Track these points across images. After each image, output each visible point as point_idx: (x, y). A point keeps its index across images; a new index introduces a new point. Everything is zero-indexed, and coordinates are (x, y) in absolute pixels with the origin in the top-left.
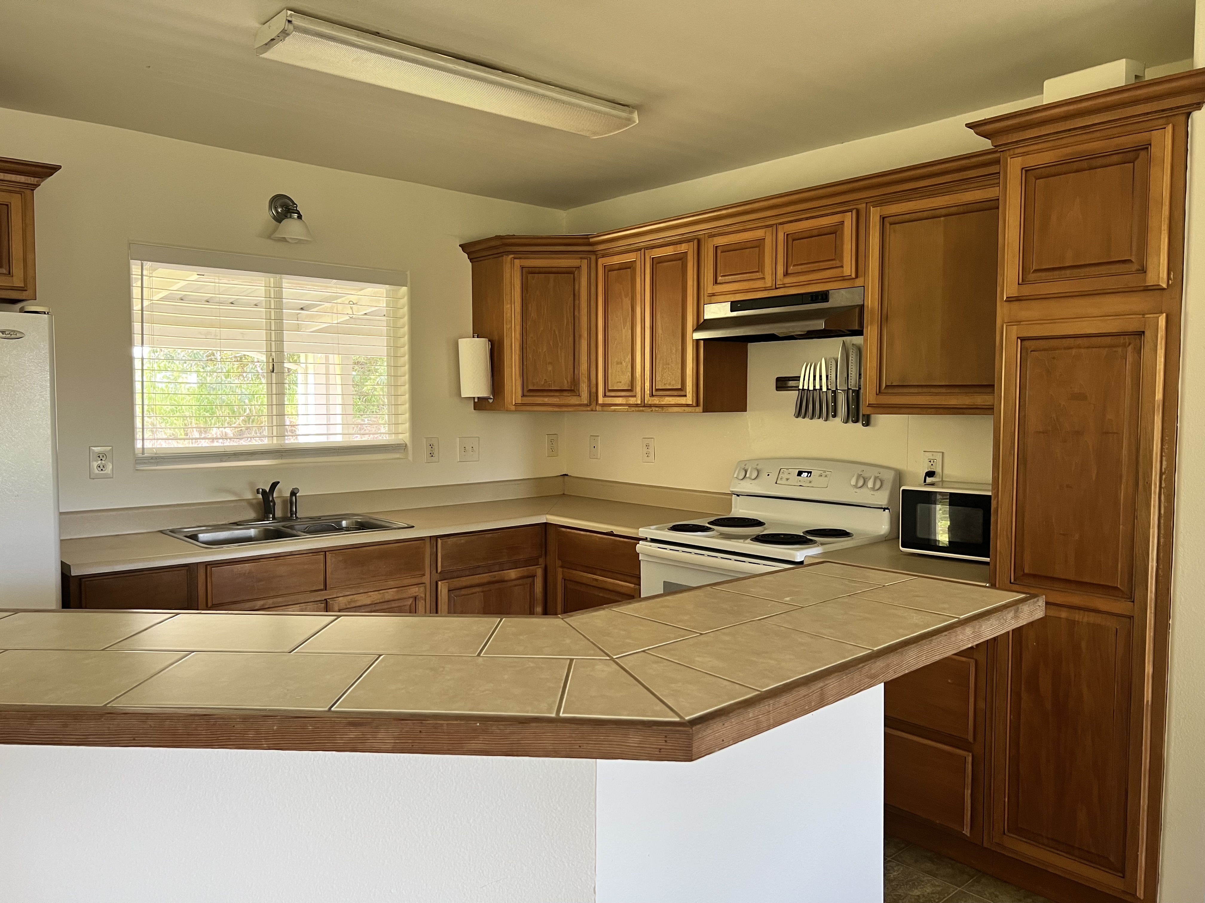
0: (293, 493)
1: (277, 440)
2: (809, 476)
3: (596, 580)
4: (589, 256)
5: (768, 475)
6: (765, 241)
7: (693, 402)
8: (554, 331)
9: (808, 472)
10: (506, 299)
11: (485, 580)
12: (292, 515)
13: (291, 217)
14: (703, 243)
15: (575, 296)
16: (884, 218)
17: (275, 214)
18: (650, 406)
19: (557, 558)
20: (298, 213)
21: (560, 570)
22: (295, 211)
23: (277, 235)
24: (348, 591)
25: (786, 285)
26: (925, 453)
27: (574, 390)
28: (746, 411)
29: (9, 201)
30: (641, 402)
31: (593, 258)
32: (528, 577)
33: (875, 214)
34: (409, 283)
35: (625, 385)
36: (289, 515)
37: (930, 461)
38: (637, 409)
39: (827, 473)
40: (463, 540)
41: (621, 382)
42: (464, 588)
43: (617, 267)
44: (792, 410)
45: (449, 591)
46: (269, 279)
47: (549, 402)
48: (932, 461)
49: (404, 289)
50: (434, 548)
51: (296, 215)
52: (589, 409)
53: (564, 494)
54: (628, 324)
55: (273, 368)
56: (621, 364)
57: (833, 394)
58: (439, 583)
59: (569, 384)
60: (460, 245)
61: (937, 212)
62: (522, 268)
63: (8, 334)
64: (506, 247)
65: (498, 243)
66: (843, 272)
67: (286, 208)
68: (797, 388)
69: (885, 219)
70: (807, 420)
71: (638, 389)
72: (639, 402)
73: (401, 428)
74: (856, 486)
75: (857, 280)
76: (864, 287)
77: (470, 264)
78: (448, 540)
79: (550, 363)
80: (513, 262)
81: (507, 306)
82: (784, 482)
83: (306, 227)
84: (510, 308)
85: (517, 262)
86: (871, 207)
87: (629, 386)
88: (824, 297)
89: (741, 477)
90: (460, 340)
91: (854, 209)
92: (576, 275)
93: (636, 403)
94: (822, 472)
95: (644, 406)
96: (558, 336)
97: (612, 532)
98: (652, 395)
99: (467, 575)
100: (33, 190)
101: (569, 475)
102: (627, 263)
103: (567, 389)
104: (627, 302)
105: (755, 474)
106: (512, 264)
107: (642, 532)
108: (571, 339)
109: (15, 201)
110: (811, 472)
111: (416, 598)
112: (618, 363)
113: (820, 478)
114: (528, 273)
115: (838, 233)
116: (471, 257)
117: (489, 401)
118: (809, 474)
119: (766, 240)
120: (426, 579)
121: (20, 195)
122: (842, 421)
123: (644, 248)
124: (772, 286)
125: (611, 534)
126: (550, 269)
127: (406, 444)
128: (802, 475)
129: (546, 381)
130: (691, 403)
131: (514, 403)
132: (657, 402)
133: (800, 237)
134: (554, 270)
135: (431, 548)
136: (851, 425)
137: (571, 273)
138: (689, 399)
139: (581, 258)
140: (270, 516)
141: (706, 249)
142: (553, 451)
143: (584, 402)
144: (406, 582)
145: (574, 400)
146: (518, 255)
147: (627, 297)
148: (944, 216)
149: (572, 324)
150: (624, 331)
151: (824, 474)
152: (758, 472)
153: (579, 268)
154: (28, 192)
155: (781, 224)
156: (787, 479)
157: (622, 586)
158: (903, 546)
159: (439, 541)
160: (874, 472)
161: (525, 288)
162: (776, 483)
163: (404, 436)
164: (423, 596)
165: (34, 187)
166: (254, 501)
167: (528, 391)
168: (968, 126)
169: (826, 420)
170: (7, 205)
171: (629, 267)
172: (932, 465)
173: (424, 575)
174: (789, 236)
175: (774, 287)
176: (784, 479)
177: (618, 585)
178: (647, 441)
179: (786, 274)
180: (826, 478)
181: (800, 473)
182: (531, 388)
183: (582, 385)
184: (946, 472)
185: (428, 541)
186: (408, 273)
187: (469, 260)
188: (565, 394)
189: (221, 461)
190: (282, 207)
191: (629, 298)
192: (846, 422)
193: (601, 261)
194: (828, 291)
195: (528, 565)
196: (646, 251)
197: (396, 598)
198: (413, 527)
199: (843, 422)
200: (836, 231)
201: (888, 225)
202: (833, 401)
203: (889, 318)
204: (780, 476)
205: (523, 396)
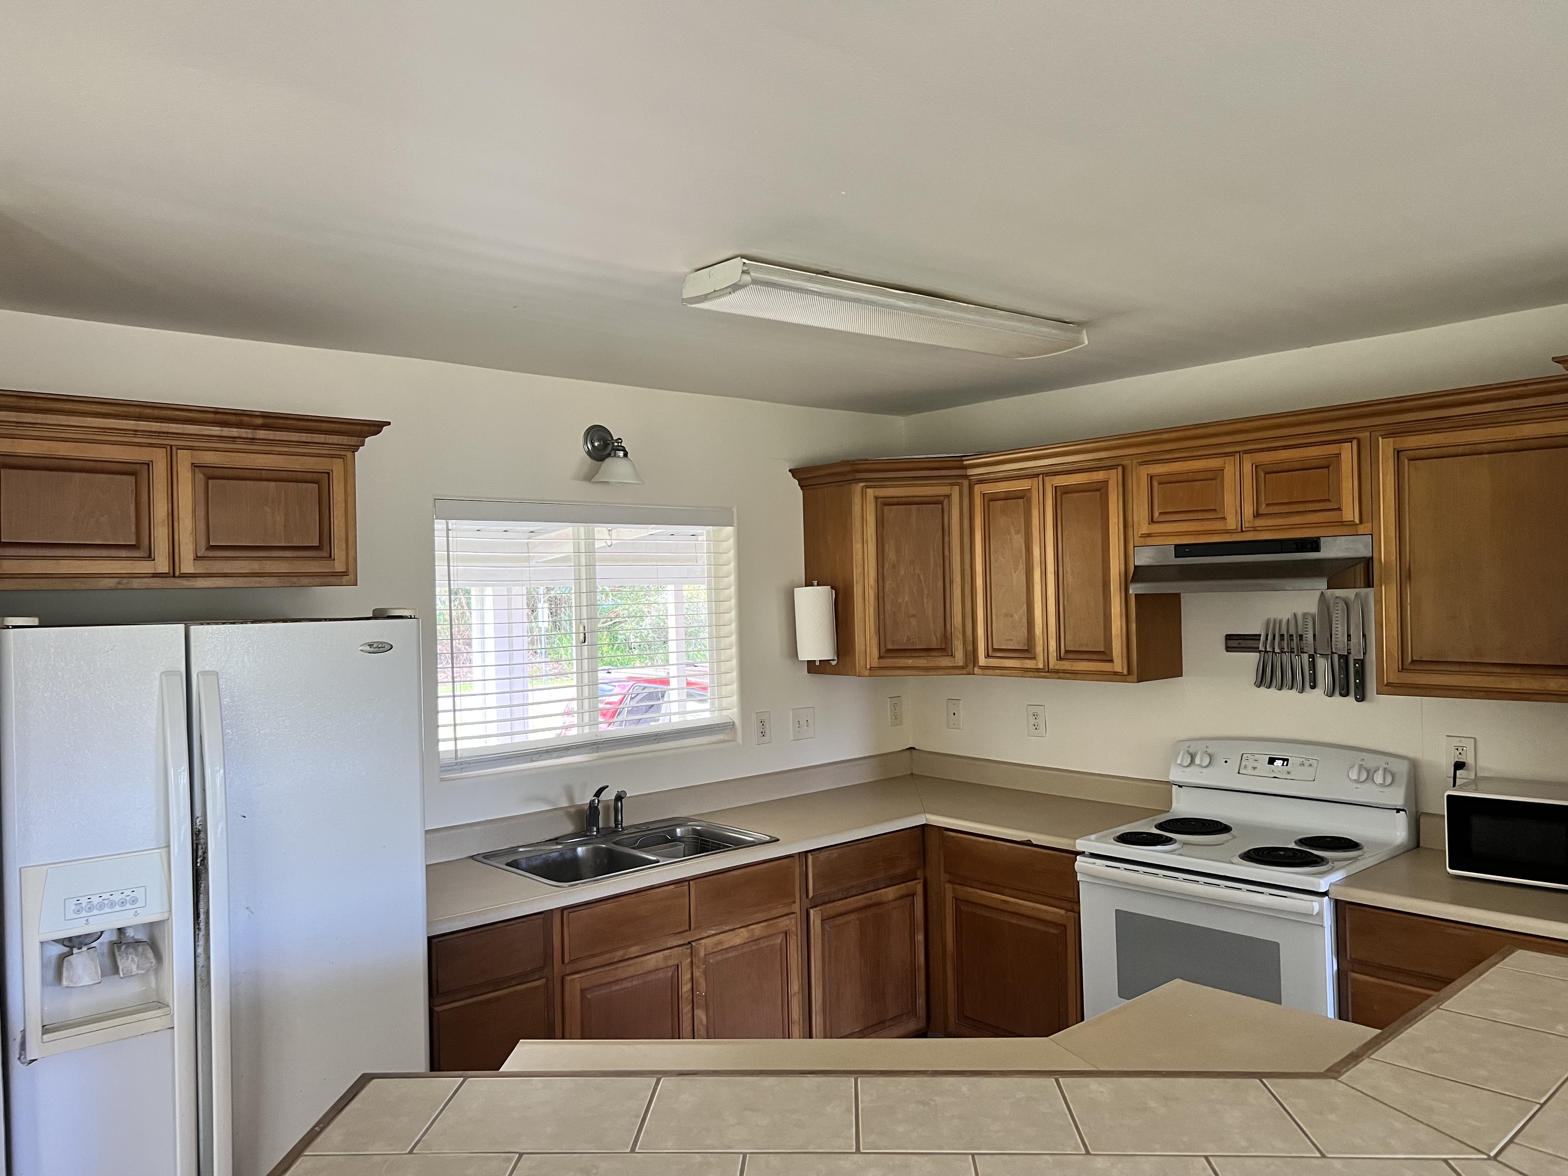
0: (619, 798)
1: (590, 729)
2: (1285, 764)
3: (1007, 902)
4: (959, 481)
5: (1226, 762)
6: (1223, 473)
7: (1123, 669)
8: (919, 575)
9: (1284, 760)
10: (857, 536)
11: (861, 904)
12: (616, 826)
13: (615, 456)
14: (1130, 473)
15: (945, 531)
16: (1398, 452)
17: (590, 448)
18: (1057, 672)
19: (942, 871)
20: (624, 450)
21: (949, 886)
22: (621, 448)
23: (597, 478)
24: (713, 930)
25: (1258, 529)
26: (1448, 738)
27: (945, 649)
28: (1182, 676)
29: (331, 468)
30: (1044, 666)
31: (966, 483)
32: (908, 895)
33: (1386, 447)
34: (735, 524)
35: (1018, 644)
36: (613, 825)
37: (1457, 749)
38: (1036, 674)
39: (1311, 761)
40: (835, 853)
41: (1012, 640)
42: (838, 916)
43: (1002, 495)
44: (1251, 676)
45: (822, 920)
46: (578, 529)
47: (914, 665)
48: (1460, 749)
49: (729, 530)
50: (803, 866)
51: (621, 454)
52: (964, 672)
53: (912, 774)
54: (1021, 566)
55: (585, 638)
56: (1012, 616)
57: (1311, 660)
58: (812, 911)
59: (939, 640)
60: (790, 471)
61: (1479, 448)
62: (876, 498)
63: (376, 648)
64: (856, 474)
65: (848, 468)
66: (1341, 516)
67: (604, 442)
68: (1257, 650)
69: (1401, 454)
70: (1272, 690)
71: (1039, 649)
72: (1041, 666)
73: (725, 702)
74: (1357, 781)
75: (1362, 526)
76: (1372, 535)
77: (801, 492)
78: (819, 855)
79: (914, 616)
80: (864, 492)
81: (857, 547)
82: (1250, 771)
83: (634, 466)
84: (861, 549)
85: (870, 492)
86: (1380, 438)
87: (1024, 645)
88: (1314, 545)
89: (1186, 763)
90: (796, 589)
91: (1354, 438)
92: (945, 505)
93: (1035, 667)
94: (1303, 760)
95: (1048, 672)
96: (923, 581)
97: (1030, 841)
98: (1060, 658)
99: (839, 898)
100: (354, 452)
101: (917, 748)
102: (1017, 492)
103: (936, 647)
104: (1019, 540)
105: (1206, 761)
106: (863, 495)
107: (1081, 845)
108: (940, 584)
109: (337, 467)
110: (1287, 760)
111: (786, 933)
112: (1006, 615)
113: (1302, 767)
114: (883, 503)
115: (1331, 468)
116: (803, 484)
117: (831, 663)
118: (1286, 762)
119: (1226, 471)
120: (796, 908)
121: (342, 460)
122: (1326, 693)
123: (1043, 474)
124: (1236, 529)
125: (1028, 843)
126: (912, 499)
127: (734, 723)
128: (1275, 763)
129: (909, 639)
130: (1121, 671)
131: (868, 667)
132: (1069, 668)
133: (1275, 470)
134: (917, 499)
135: (801, 866)
136: (1337, 699)
137: (939, 502)
138: (1119, 665)
139: (951, 484)
140: (593, 829)
141: (1135, 479)
142: (897, 719)
143: (958, 663)
144: (775, 913)
145: (945, 662)
146: (871, 483)
147: (1018, 534)
148: (1488, 453)
149: (940, 567)
150: (1014, 575)
151: (1307, 763)
152: (1211, 756)
153: (948, 496)
154: (349, 454)
155: (1246, 452)
156: (1254, 768)
157: (1046, 911)
158: (1451, 867)
159: (810, 857)
160: (1381, 761)
161: (880, 522)
162: (1239, 773)
163: (733, 713)
164: (794, 929)
165: (355, 448)
166: (572, 810)
167: (887, 652)
168: (1556, 360)
169: (1302, 691)
170: (328, 473)
171: (1023, 496)
172: (1460, 753)
173: (794, 902)
174: (1259, 469)
175: (1239, 530)
176: (1250, 768)
177: (1040, 909)
178: (1033, 710)
179: (1257, 515)
180: (1310, 768)
181: (1272, 761)
182: (890, 647)
183: (956, 642)
184: (1482, 762)
185: (797, 858)
186: (734, 510)
187: (799, 487)
188: (935, 654)
189: (532, 761)
190: (599, 440)
191: (1022, 535)
192: (1331, 694)
193: (978, 488)
194: (1319, 538)
195: (905, 880)
196: (1047, 479)
197: (766, 934)
198: (778, 840)
199: (1327, 695)
200: (1330, 464)
201: (1406, 461)
202: (1312, 669)
203: (1412, 575)
204: (1244, 763)
205: (880, 657)
